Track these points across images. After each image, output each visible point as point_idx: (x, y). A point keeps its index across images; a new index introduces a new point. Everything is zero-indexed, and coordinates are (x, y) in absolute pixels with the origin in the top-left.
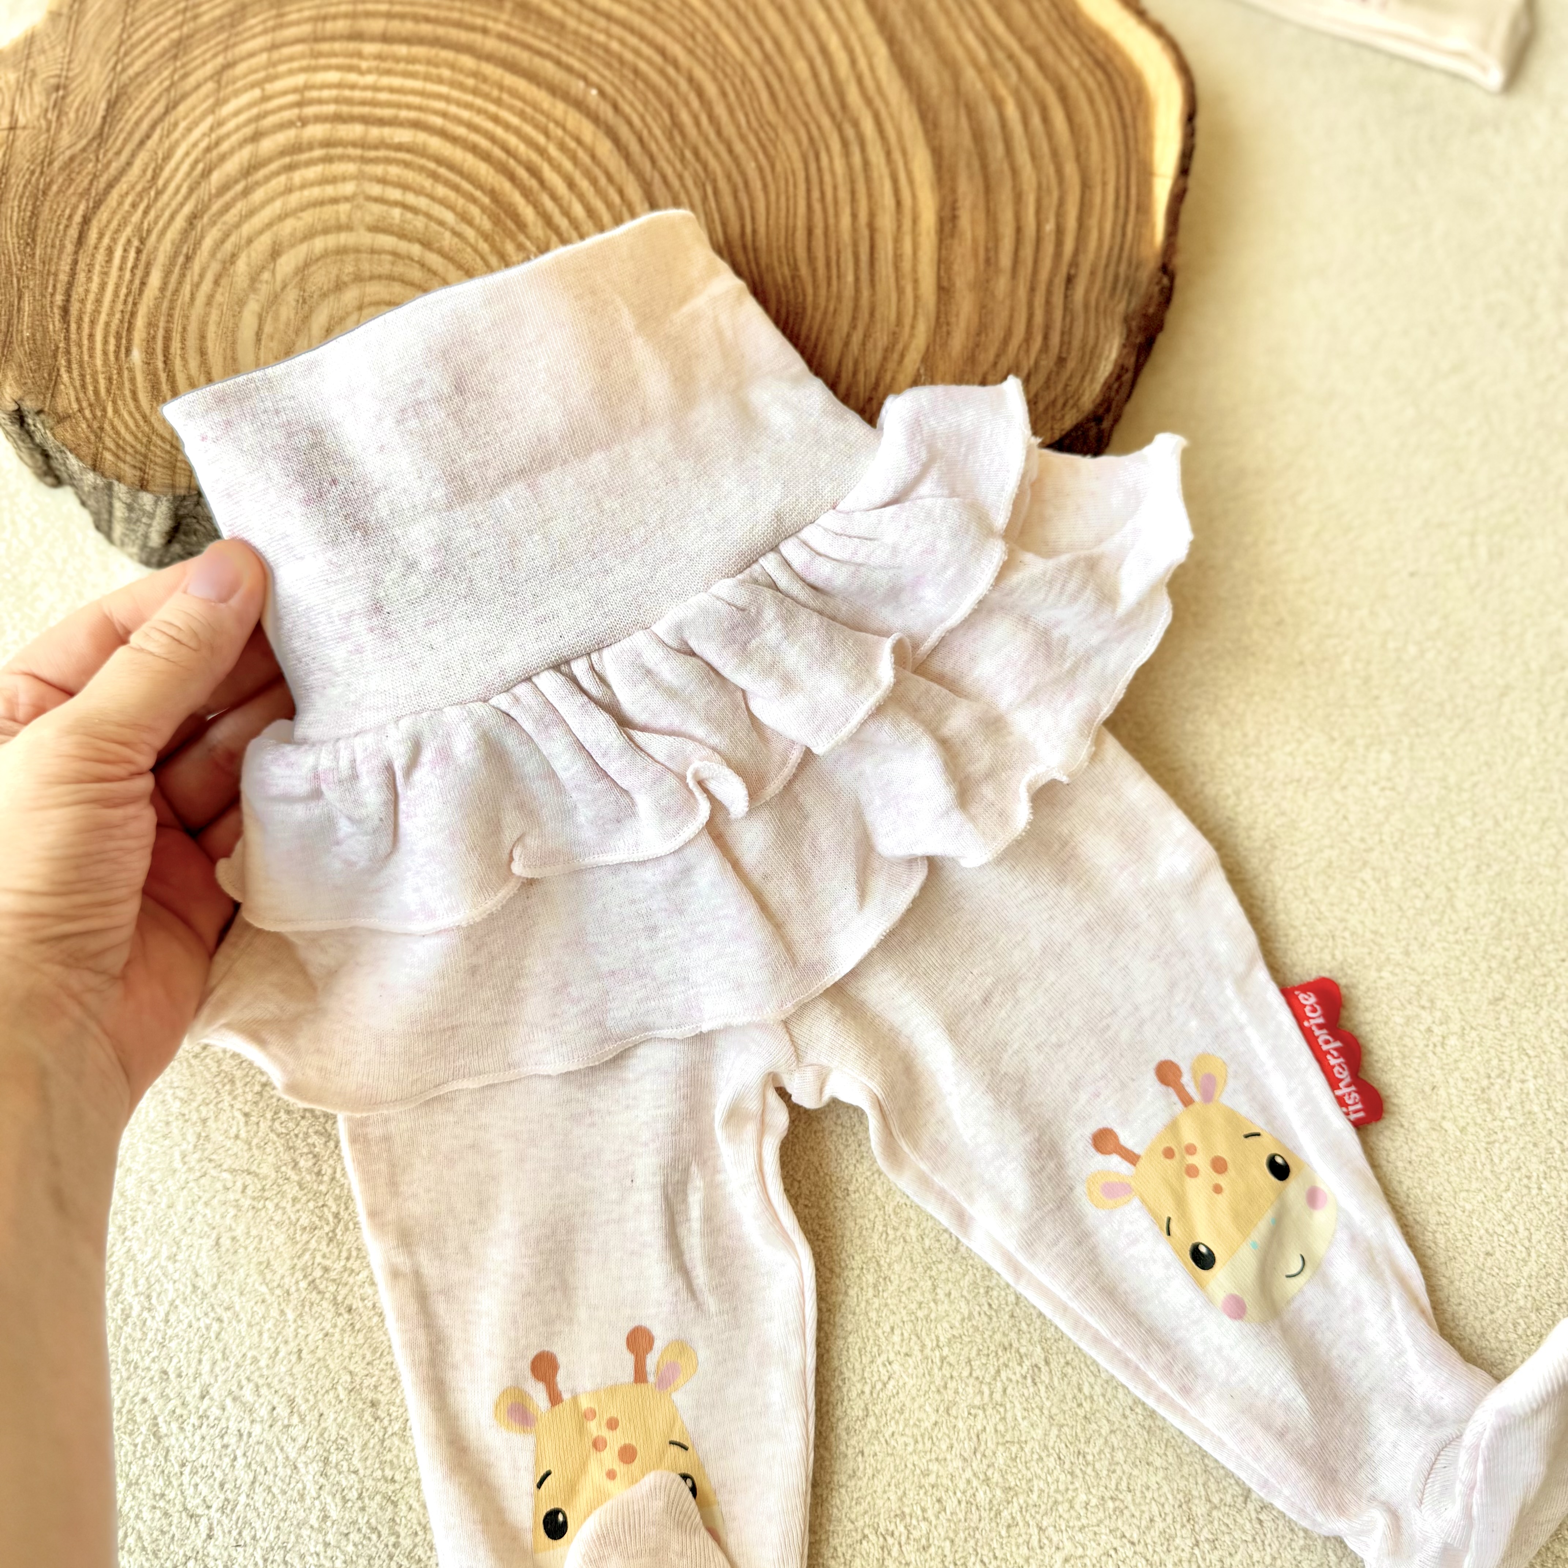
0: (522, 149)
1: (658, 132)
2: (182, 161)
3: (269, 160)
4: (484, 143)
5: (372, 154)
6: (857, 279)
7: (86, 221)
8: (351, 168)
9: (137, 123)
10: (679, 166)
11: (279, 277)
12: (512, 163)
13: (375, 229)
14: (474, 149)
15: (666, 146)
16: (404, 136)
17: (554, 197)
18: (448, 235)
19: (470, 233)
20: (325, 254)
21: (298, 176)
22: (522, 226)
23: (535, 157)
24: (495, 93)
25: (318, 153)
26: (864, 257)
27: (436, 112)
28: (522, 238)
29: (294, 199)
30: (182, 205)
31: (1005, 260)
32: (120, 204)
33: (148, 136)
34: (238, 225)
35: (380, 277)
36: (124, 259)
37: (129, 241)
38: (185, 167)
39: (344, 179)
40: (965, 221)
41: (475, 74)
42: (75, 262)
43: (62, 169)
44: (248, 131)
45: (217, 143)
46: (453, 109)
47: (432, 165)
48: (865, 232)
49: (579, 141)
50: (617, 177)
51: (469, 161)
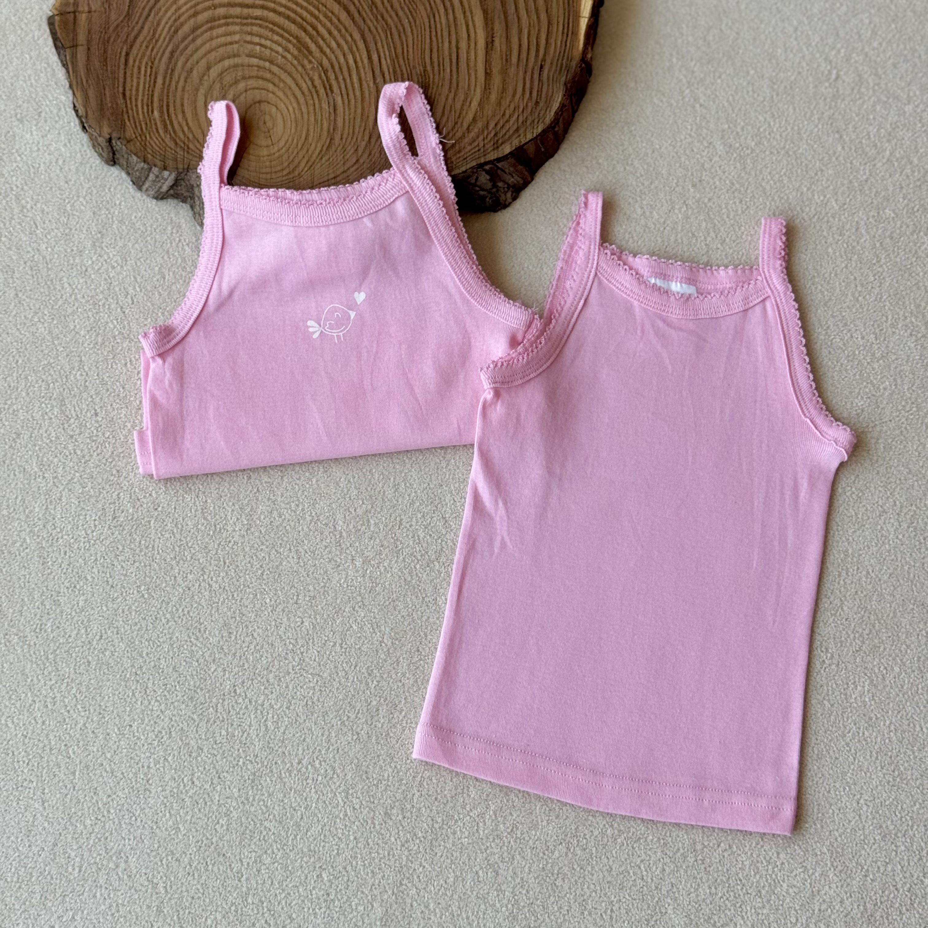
0: (309, 17)
2: (165, 27)
3: (202, 25)
4: (292, 15)
5: (245, 21)
6: (451, 71)
7: (127, 54)
8: (237, 28)
9: (144, 9)
10: (375, 23)
11: (211, 78)
13: (249, 56)
14: (288, 18)
15: (369, 13)
16: (258, 12)
17: (323, 39)
18: (280, 57)
19: (289, 56)
20: (229, 68)
21: (215, 32)
22: (310, 53)
25: (222, 21)
26: (454, 61)
28: (310, 58)
29: (214, 43)
30: (167, 46)
31: (514, 60)
32: (141, 46)
33: (149, 15)
34: (192, 55)
35: (253, 77)
36: (146, 71)
37: (147, 63)
38: (166, 29)
39: (234, 33)
40: (497, 44)
42: (125, 73)
43: (114, 31)
44: (191, 12)
45: (179, 17)
47: (271, 26)
48: (454, 50)
49: (333, 13)
50: (349, 29)
51: (287, 24)
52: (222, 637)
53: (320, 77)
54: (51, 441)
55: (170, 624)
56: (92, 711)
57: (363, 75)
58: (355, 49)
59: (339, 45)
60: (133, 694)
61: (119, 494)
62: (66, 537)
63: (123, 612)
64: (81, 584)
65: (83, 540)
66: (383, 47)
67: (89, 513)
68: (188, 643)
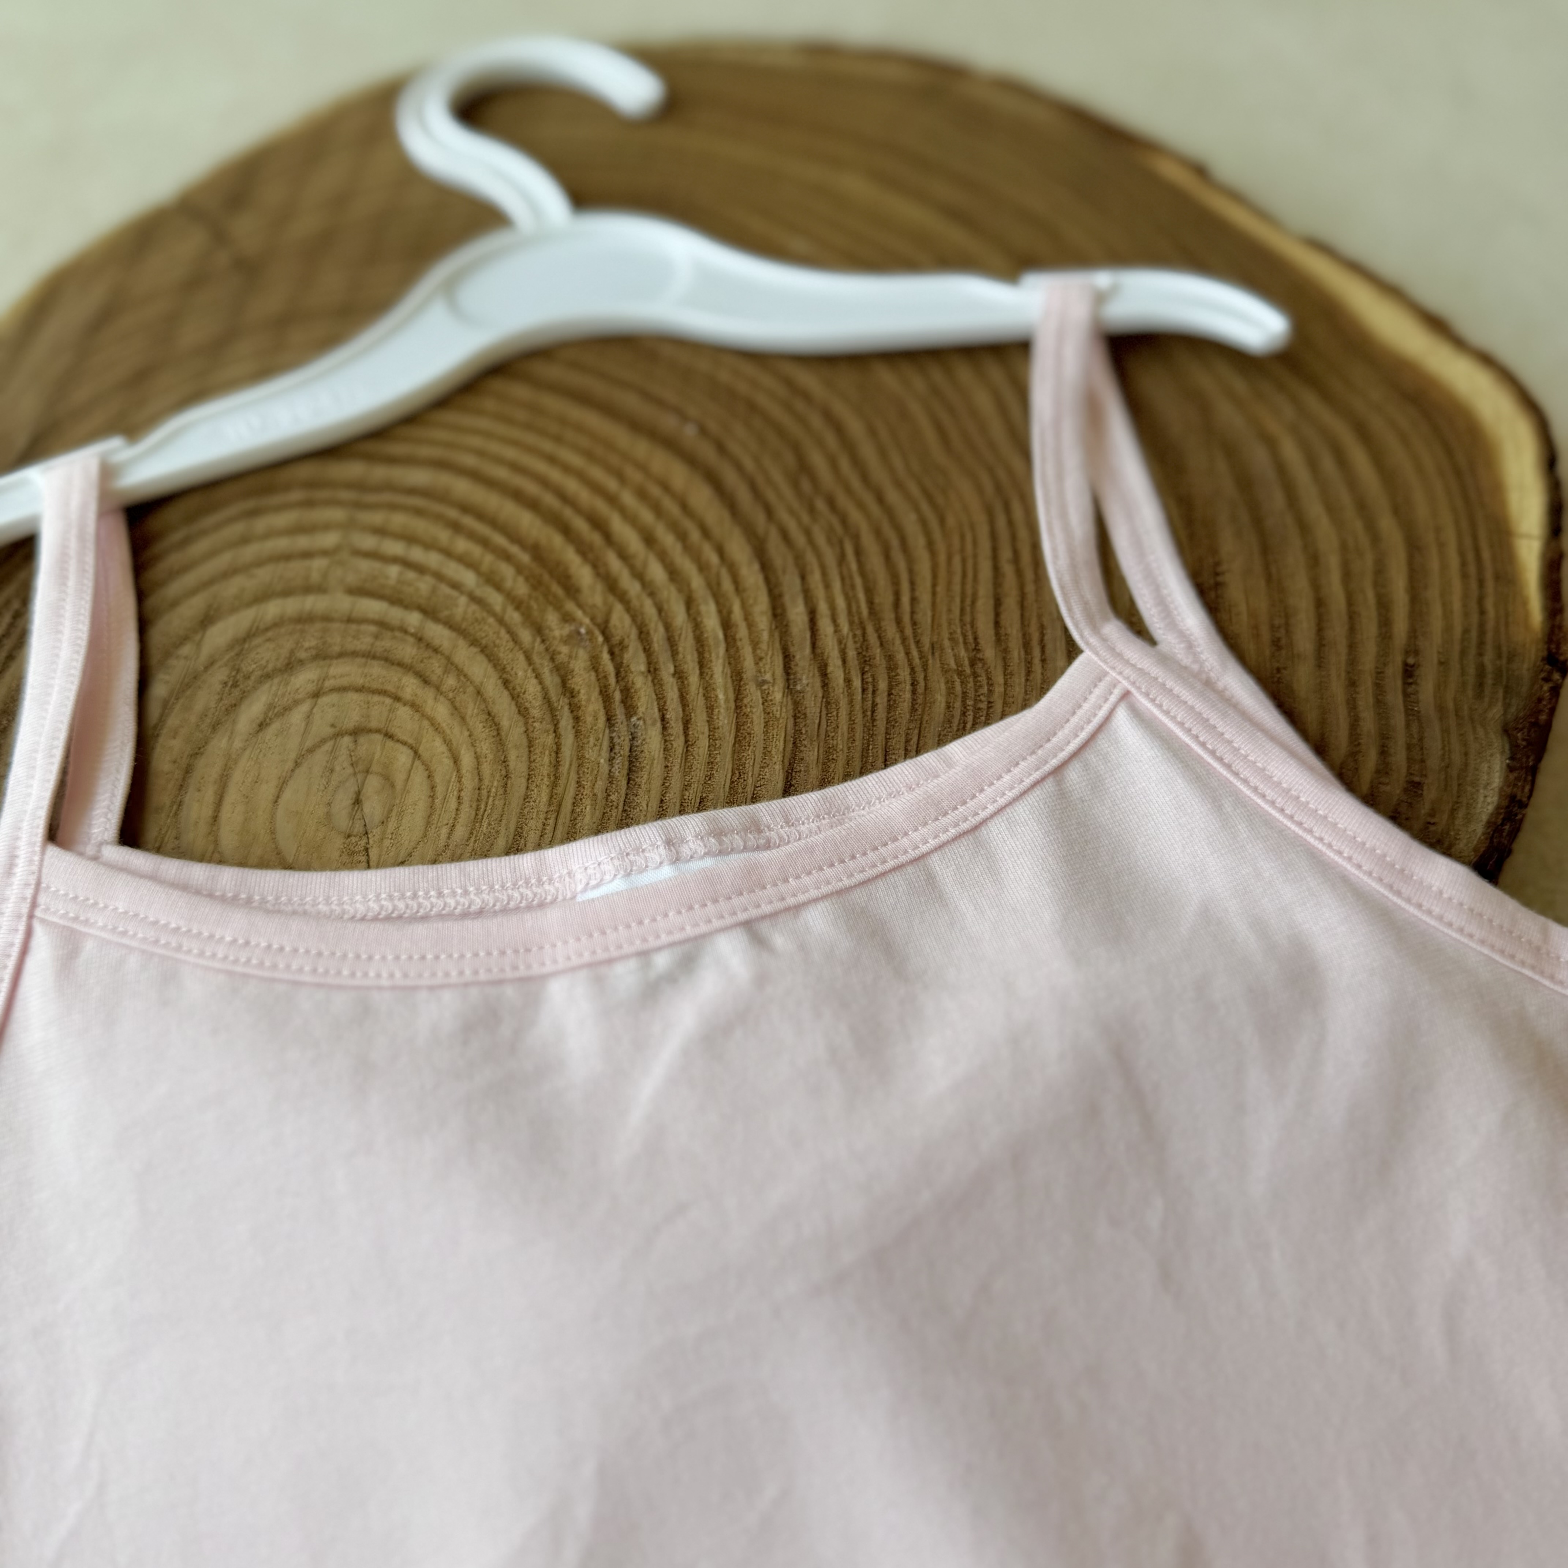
1: (778, 478)
4: (531, 488)
5: (371, 498)
8: (337, 514)
11: (205, 652)
12: (568, 513)
13: (359, 591)
14: (516, 495)
15: (789, 494)
16: (422, 477)
17: (624, 556)
18: (463, 600)
19: (496, 599)
22: (572, 590)
23: (601, 506)
24: (555, 428)
25: (298, 497)
28: (570, 606)
29: (249, 552)
31: (1304, 644)
35: (354, 654)
39: (327, 527)
46: (495, 447)
47: (453, 513)
49: (666, 487)
50: (716, 530)
51: (509, 510)
53: (595, 665)
57: (748, 663)
58: (727, 585)
59: (673, 574)
66: (827, 586)
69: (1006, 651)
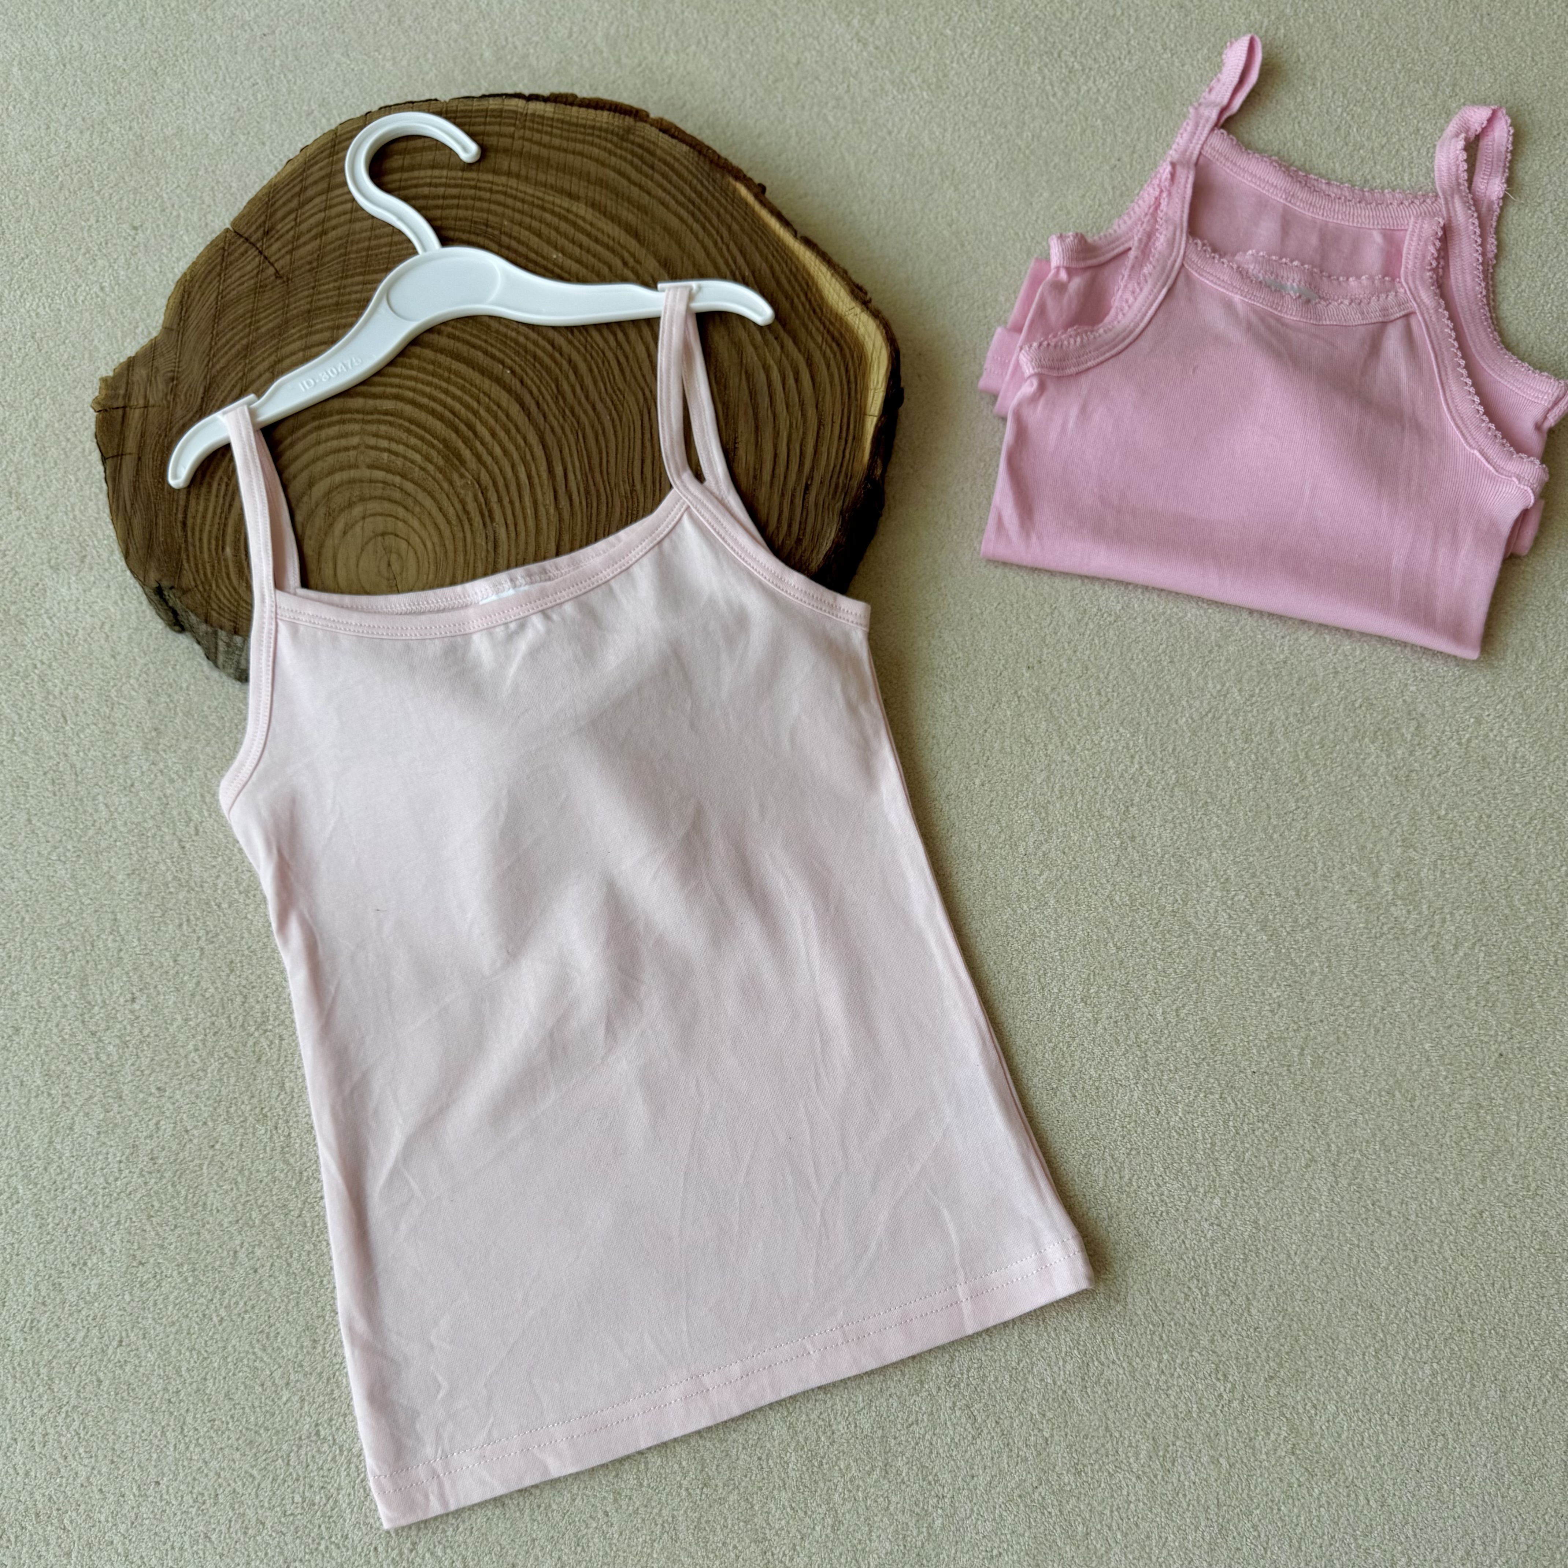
0: (463, 412)
1: (548, 398)
4: (439, 408)
8: (356, 427)
10: (561, 419)
11: (315, 501)
12: (457, 421)
13: (371, 467)
14: (433, 413)
15: (553, 406)
16: (389, 405)
18: (417, 469)
19: (431, 468)
20: (342, 484)
21: (324, 433)
22: (463, 462)
24: (446, 374)
25: (336, 418)
27: (409, 389)
28: (463, 470)
29: (321, 449)
31: (766, 476)
35: (376, 498)
36: (219, 490)
39: (353, 434)
40: (740, 452)
41: (433, 363)
42: (189, 493)
46: (420, 386)
47: (407, 424)
49: (499, 406)
50: (522, 428)
51: (431, 421)
52: (302, 1347)
53: (476, 499)
54: (64, 1040)
55: (224, 1325)
56: (100, 1459)
57: (539, 496)
58: (529, 457)
59: (505, 452)
60: (163, 1433)
61: (157, 1123)
62: (75, 1186)
63: (155, 1304)
64: (95, 1261)
65: (101, 1192)
66: (571, 456)
67: (111, 1150)
68: (251, 1356)
69: (645, 486)
